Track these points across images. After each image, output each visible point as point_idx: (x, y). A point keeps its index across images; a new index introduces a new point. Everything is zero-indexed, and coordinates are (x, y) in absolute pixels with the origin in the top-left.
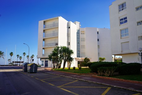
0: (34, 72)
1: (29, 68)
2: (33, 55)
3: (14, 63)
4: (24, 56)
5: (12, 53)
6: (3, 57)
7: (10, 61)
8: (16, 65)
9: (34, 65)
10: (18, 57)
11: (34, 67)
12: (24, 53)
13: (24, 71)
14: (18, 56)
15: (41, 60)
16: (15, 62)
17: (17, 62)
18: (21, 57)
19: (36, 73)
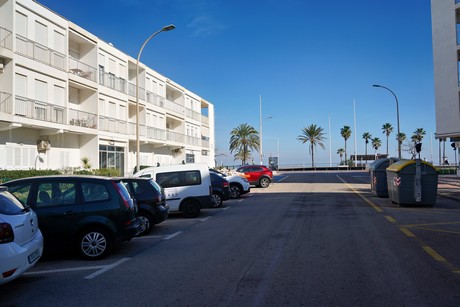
0: (418, 199)
1: (394, 183)
2: (420, 131)
3: (356, 162)
4: (388, 134)
5: (347, 128)
6: (321, 144)
7: (344, 154)
8: (361, 168)
9: (418, 170)
10: (367, 142)
11: (418, 176)
12: (387, 126)
13: (374, 192)
14: (366, 136)
15: (453, 145)
16: (359, 158)
17: (367, 158)
18: (376, 139)
19: (431, 206)
